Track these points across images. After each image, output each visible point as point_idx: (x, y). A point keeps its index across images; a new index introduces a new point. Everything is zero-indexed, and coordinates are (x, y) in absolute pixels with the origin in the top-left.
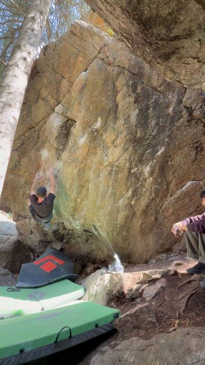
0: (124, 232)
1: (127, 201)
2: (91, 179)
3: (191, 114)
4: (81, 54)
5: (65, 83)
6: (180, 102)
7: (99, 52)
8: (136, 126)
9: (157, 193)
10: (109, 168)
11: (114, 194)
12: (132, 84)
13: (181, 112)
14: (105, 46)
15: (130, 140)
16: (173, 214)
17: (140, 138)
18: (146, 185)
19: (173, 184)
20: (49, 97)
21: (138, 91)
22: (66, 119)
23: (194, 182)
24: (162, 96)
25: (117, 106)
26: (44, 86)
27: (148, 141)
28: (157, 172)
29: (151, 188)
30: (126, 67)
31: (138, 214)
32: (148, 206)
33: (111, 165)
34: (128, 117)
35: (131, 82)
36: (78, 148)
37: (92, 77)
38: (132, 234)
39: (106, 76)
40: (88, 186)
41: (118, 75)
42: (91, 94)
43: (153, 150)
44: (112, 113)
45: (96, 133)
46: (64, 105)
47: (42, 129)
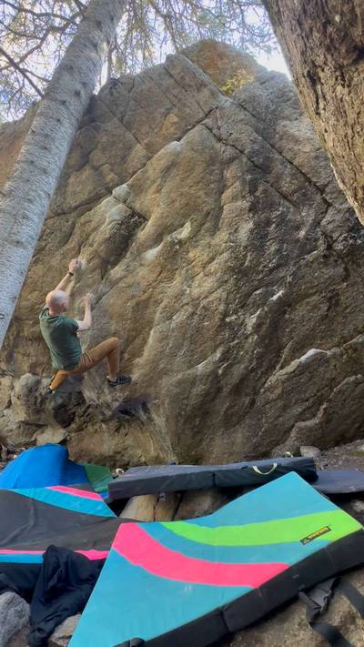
0: (197, 420)
1: (210, 368)
2: (155, 322)
3: (329, 247)
4: (176, 110)
5: (139, 151)
6: (317, 223)
7: (207, 116)
8: (246, 247)
9: (260, 357)
10: (190, 310)
11: (191, 353)
12: (251, 181)
13: (316, 240)
14: (217, 108)
15: (231, 269)
16: (280, 397)
17: (249, 268)
18: (247, 346)
19: (286, 350)
20: (106, 168)
21: (258, 194)
22: (129, 212)
23: (319, 351)
24: (292, 210)
25: (221, 209)
26: (100, 147)
27: (261, 276)
28: (264, 328)
29: (253, 352)
30: (246, 152)
31: (226, 390)
32: (243, 380)
33: (195, 302)
34: (236, 231)
35: (250, 177)
36: (141, 265)
37: (189, 154)
38: (209, 423)
39: (211, 157)
40: (149, 334)
41: (231, 160)
42: (182, 180)
43: (267, 292)
44: (211, 219)
45: (178, 247)
46: (131, 187)
47: (82, 219)
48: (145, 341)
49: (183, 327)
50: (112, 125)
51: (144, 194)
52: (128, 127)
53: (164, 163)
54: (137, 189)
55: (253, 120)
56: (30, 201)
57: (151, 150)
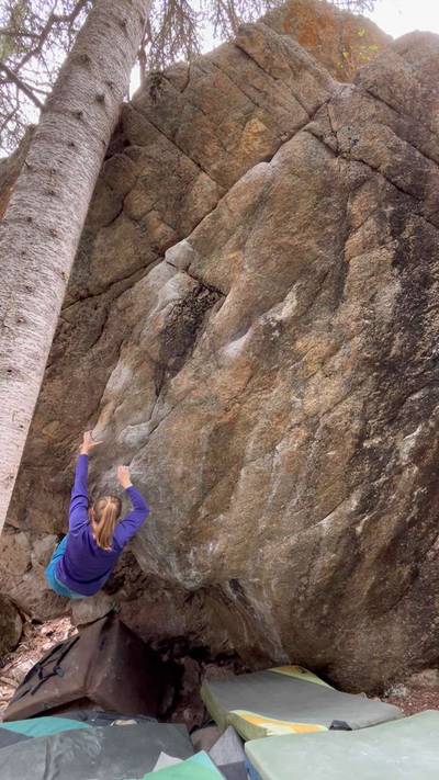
0: (325, 607)
1: (343, 524)
2: (248, 457)
4: (260, 113)
5: (205, 183)
7: (311, 117)
8: (391, 325)
10: (304, 433)
11: (310, 501)
12: (394, 214)
14: (328, 101)
15: (369, 362)
17: (398, 358)
18: (400, 485)
20: (153, 216)
21: (406, 235)
22: (195, 284)
25: (346, 265)
26: (140, 184)
27: (420, 369)
28: (430, 454)
29: (412, 492)
30: (383, 168)
31: (370, 557)
32: (399, 536)
33: (311, 421)
34: (372, 300)
35: (391, 208)
36: (219, 367)
37: (289, 181)
38: (344, 611)
39: (324, 182)
40: (237, 476)
41: (358, 185)
42: (278, 225)
43: (431, 395)
44: (327, 285)
45: (276, 333)
46: (194, 243)
47: (120, 303)
48: (232, 487)
49: (293, 462)
50: (157, 148)
51: (215, 253)
52: (184, 149)
53: (247, 198)
54: (206, 248)
55: (391, 115)
57: (225, 181)
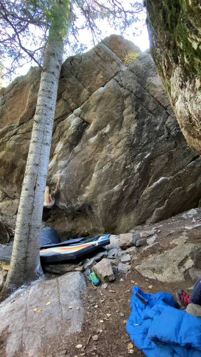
0: (114, 211)
1: (120, 188)
2: (95, 170)
3: (169, 134)
4: (102, 72)
5: (85, 92)
6: (164, 123)
7: (116, 74)
8: (134, 135)
9: (140, 182)
10: (110, 164)
11: (112, 183)
12: (136, 105)
13: (164, 130)
14: (120, 71)
15: (128, 145)
16: (149, 199)
17: (135, 144)
18: (135, 178)
19: (151, 178)
20: (70, 100)
21: (139, 111)
22: (82, 121)
23: (164, 178)
24: (153, 118)
25: (123, 118)
27: (140, 147)
28: (142, 170)
29: (137, 180)
30: (134, 92)
31: (126, 197)
32: (134, 192)
33: (112, 161)
34: (129, 128)
35: (135, 103)
36: (88, 145)
37: (109, 93)
38: (119, 212)
39: (118, 95)
40: (92, 175)
41: (127, 96)
42: (106, 106)
43: (143, 154)
44: (119, 123)
45: (104, 136)
46: (82, 109)
47: (60, 125)
48: (90, 179)
49: (107, 171)
50: (71, 79)
51: (88, 112)
52: (80, 80)
53: (97, 97)
54: (85, 110)
55: (137, 77)
56: (48, 124)
57: (91, 91)
